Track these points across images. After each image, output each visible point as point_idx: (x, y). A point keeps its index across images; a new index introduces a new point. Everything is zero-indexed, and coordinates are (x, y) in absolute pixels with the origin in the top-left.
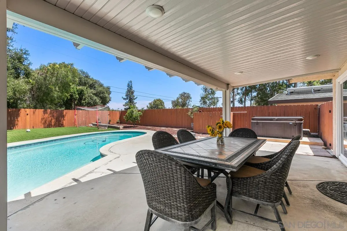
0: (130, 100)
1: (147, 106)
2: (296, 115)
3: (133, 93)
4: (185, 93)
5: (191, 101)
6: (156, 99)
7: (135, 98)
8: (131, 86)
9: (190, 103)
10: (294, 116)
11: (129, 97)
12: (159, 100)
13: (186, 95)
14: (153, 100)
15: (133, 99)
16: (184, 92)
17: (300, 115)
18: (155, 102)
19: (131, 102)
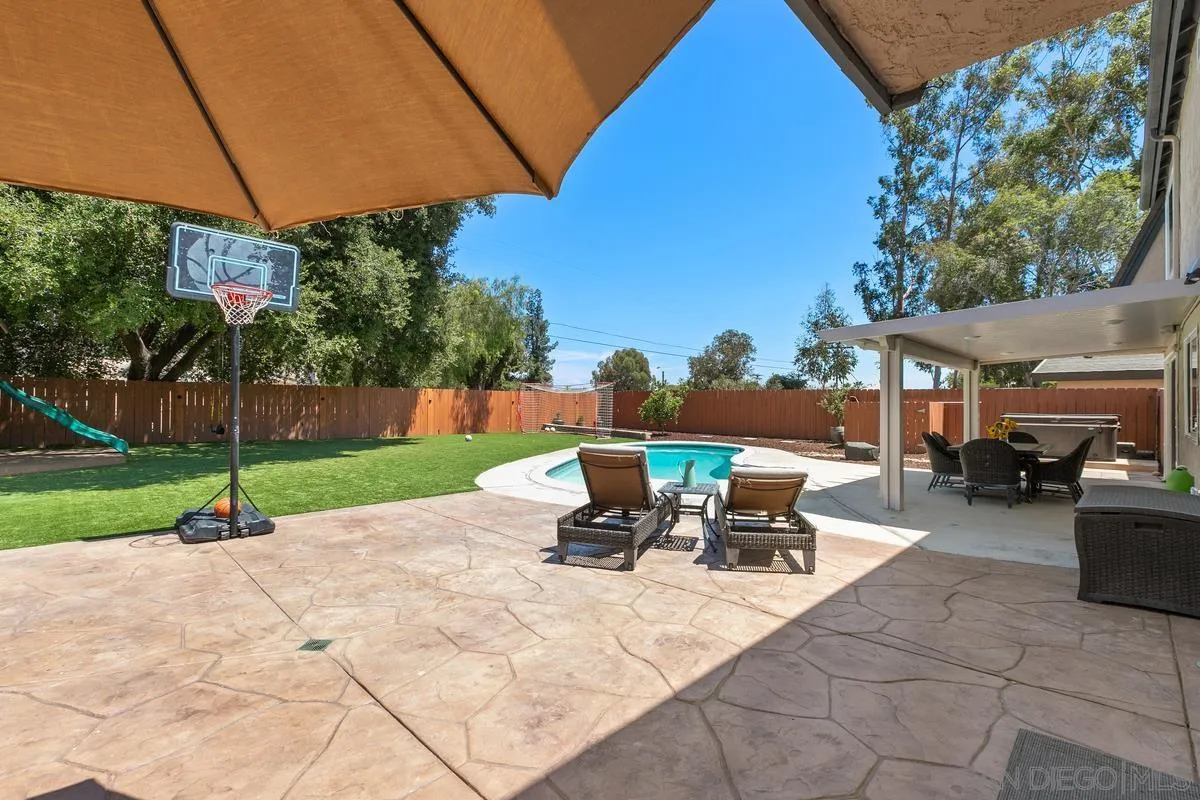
0: (533, 352)
1: (594, 373)
2: (1106, 412)
3: (543, 328)
4: (732, 334)
5: (753, 360)
6: (621, 350)
7: (549, 344)
8: (539, 308)
9: (748, 365)
10: (1100, 413)
11: (533, 344)
12: (631, 353)
13: (735, 340)
14: (611, 354)
15: (545, 349)
16: (730, 331)
17: (1114, 412)
18: (622, 359)
19: (537, 358)
